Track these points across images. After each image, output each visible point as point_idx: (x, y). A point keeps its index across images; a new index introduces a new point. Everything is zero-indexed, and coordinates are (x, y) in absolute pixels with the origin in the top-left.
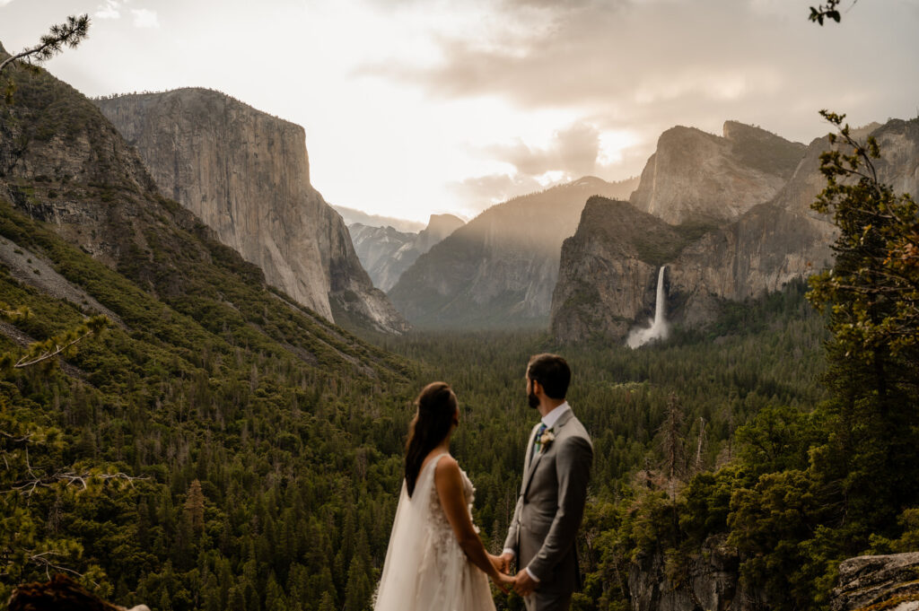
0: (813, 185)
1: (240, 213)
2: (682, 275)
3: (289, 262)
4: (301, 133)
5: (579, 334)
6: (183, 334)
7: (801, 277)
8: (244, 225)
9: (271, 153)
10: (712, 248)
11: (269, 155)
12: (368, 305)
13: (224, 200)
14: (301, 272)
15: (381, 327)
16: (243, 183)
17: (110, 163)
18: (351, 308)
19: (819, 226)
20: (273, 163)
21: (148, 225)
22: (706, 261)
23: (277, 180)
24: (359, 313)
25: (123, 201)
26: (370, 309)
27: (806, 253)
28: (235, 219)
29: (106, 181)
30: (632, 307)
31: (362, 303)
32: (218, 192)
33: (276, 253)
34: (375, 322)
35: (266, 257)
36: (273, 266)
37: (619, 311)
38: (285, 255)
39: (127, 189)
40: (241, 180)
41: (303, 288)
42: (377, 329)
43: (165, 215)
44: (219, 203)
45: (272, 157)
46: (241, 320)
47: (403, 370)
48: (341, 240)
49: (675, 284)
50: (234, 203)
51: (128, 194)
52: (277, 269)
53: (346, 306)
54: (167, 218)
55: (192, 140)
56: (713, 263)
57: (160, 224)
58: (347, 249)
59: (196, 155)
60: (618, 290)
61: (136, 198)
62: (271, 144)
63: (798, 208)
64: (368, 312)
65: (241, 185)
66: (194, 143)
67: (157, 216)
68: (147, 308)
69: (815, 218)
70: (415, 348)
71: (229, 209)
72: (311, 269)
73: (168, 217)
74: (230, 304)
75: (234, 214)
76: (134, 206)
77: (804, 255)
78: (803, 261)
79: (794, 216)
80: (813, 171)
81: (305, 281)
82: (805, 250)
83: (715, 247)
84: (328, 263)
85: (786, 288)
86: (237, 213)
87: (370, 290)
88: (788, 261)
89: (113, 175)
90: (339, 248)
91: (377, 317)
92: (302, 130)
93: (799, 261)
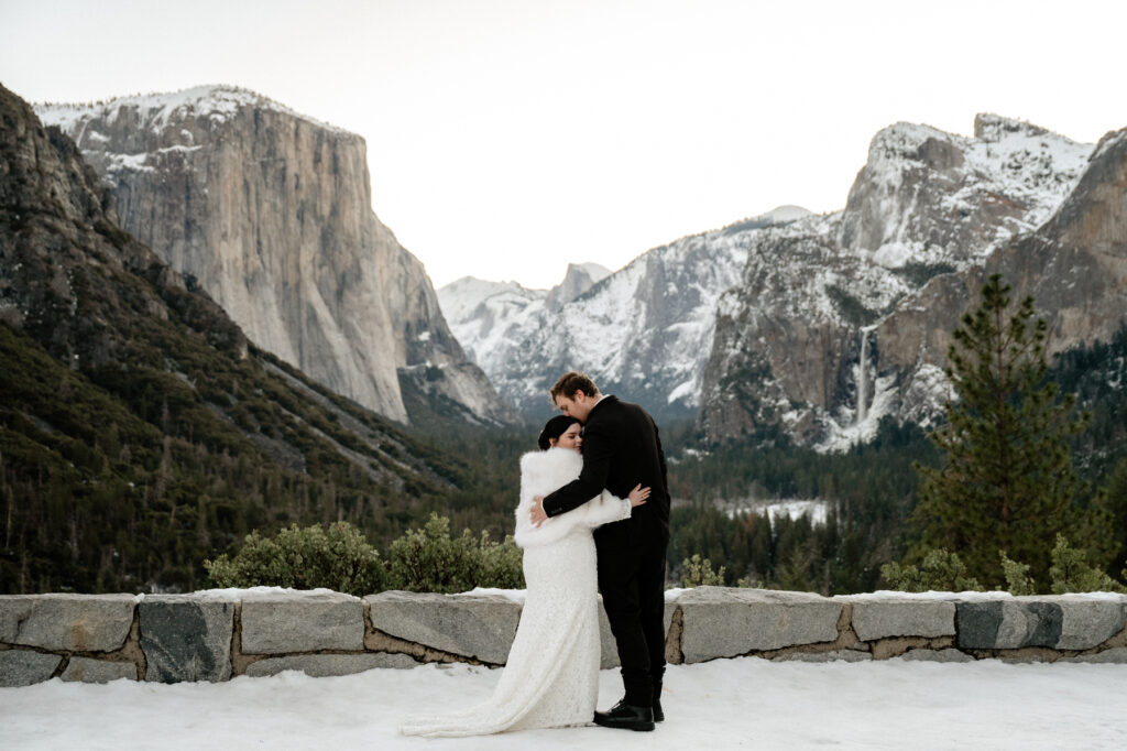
0: (1104, 202)
1: (273, 255)
2: (896, 342)
3: (342, 325)
4: (360, 147)
5: (740, 429)
6: (87, 416)
7: (1082, 344)
8: (279, 272)
9: (318, 174)
10: (943, 300)
11: (314, 176)
12: (458, 386)
13: (252, 240)
14: (359, 339)
15: (475, 417)
16: (279, 216)
17: (26, 176)
18: (433, 390)
19: (1112, 265)
20: (320, 186)
21: (75, 264)
22: (934, 320)
23: (326, 210)
24: (444, 397)
25: (41, 230)
26: (460, 391)
27: (1093, 306)
28: (267, 264)
29: (19, 202)
30: (820, 389)
31: (449, 382)
32: (244, 228)
33: (323, 313)
34: (468, 410)
35: (308, 319)
36: (319, 330)
37: (801, 394)
38: (336, 315)
39: (48, 213)
40: (275, 211)
41: (360, 361)
42: (469, 418)
43: (107, 251)
44: (245, 244)
45: (319, 179)
46: (192, 399)
47: (452, 476)
48: (422, 296)
49: (887, 355)
50: (265, 242)
51: (48, 220)
52: (323, 334)
53: (426, 388)
54: (111, 255)
55: (209, 157)
56: (945, 323)
57: (94, 262)
58: (430, 308)
59: (214, 177)
60: (800, 364)
61: (61, 225)
62: (317, 160)
63: (1079, 238)
64: (458, 394)
65: (275, 218)
66: (212, 160)
67: (91, 251)
68: (40, 380)
69: (1107, 253)
70: (501, 446)
71: (259, 251)
72: (372, 334)
73: (110, 252)
74: (183, 377)
75: (266, 258)
76: (56, 237)
77: (1089, 310)
78: (1087, 319)
79: (1073, 251)
80: (1103, 180)
81: (363, 351)
82: (1089, 302)
83: (948, 299)
84: (402, 328)
85: (1059, 359)
86: (270, 257)
87: (462, 365)
88: (1062, 318)
89: (29, 193)
90: (419, 306)
91: (470, 402)
92: (363, 141)
93: (1080, 320)
